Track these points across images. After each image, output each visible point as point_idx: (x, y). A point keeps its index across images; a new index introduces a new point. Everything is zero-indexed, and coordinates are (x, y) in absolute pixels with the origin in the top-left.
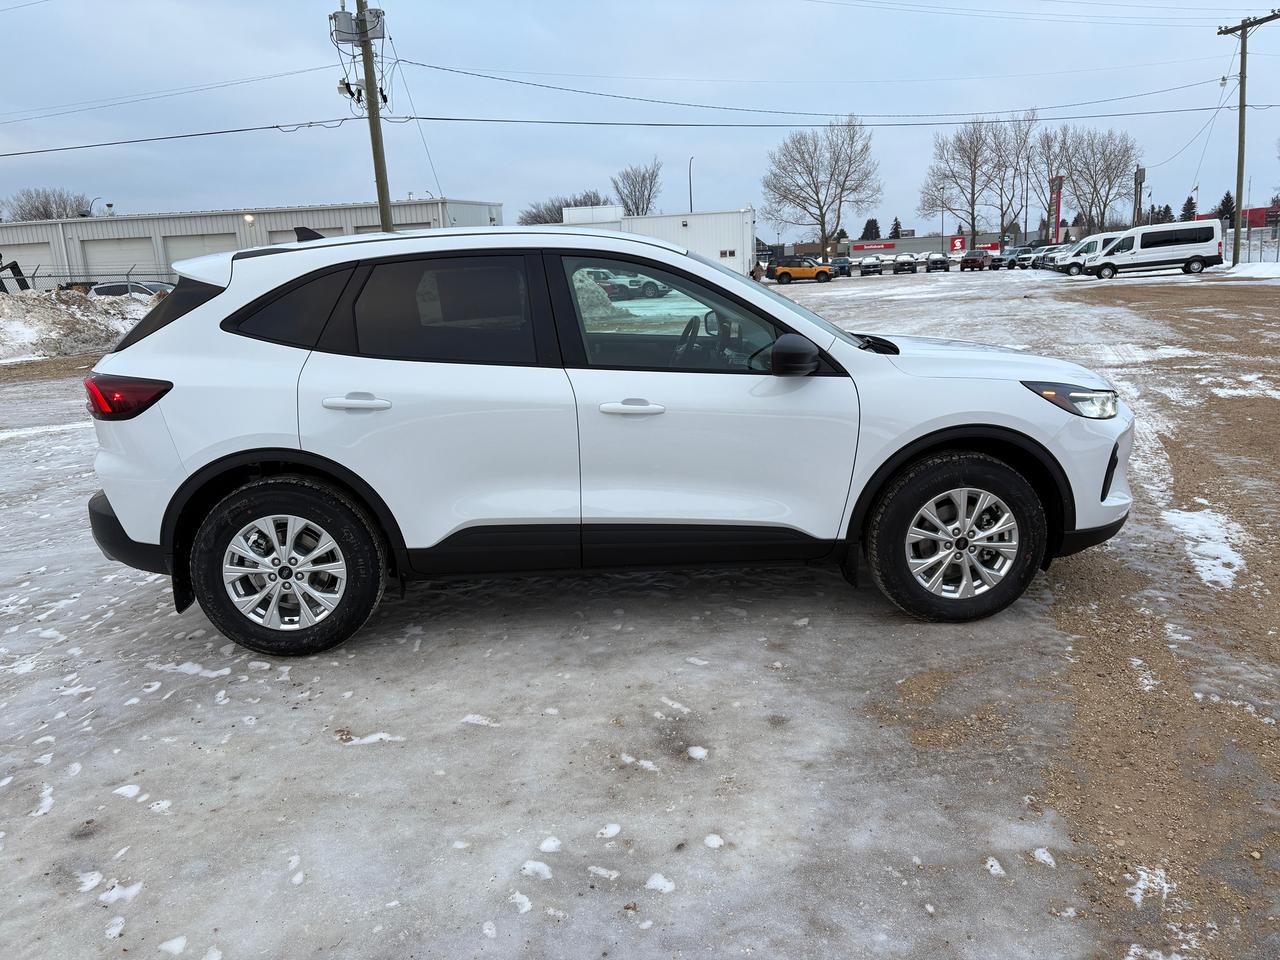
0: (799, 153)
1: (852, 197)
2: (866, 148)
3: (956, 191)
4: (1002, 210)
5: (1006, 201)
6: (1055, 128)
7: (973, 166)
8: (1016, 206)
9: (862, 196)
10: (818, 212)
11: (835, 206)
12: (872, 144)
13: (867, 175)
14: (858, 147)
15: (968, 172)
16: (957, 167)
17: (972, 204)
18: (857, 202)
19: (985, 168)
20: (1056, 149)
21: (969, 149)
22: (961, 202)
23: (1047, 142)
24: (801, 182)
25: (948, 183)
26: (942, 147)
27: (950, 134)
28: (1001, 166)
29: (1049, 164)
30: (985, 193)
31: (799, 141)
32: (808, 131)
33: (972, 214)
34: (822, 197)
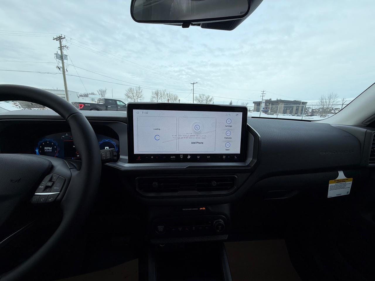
0: (131, 90)
1: (139, 99)
2: (141, 92)
3: (155, 99)
6: (168, 93)
7: (157, 96)
12: (142, 91)
13: (142, 95)
14: (140, 91)
15: (157, 97)
16: (155, 96)
19: (159, 96)
20: (168, 95)
21: (157, 94)
23: (167, 94)
24: (131, 95)
25: (154, 98)
26: (153, 93)
27: (154, 91)
28: (161, 97)
29: (168, 97)
30: (159, 100)
31: (131, 89)
32: (132, 87)
34: (135, 98)
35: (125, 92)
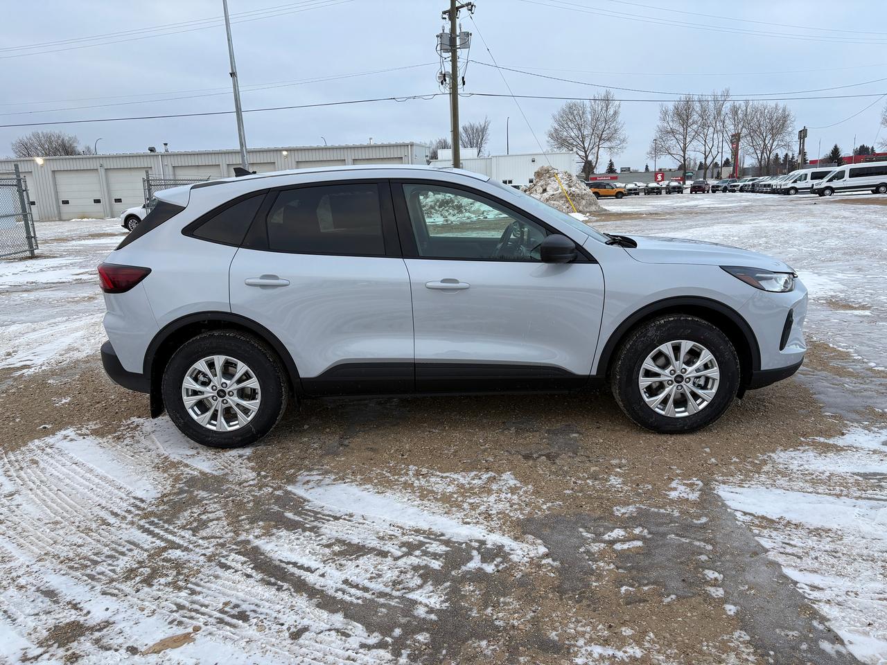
0: (571, 114)
1: (607, 144)
2: (615, 113)
3: (674, 142)
4: (705, 154)
5: (708, 149)
6: (740, 102)
7: (686, 125)
8: (714, 152)
9: (613, 144)
10: (583, 154)
11: (595, 150)
12: (620, 111)
13: (616, 131)
14: (611, 112)
15: (682, 129)
16: (674, 126)
17: (684, 151)
18: (610, 148)
19: (695, 126)
20: (740, 114)
21: (683, 114)
22: (677, 150)
23: (735, 111)
24: (573, 134)
25: (671, 136)
26: (665, 113)
27: (672, 104)
29: (735, 125)
30: (693, 142)
31: (573, 108)
33: (684, 157)
34: (586, 145)
35: (550, 125)
